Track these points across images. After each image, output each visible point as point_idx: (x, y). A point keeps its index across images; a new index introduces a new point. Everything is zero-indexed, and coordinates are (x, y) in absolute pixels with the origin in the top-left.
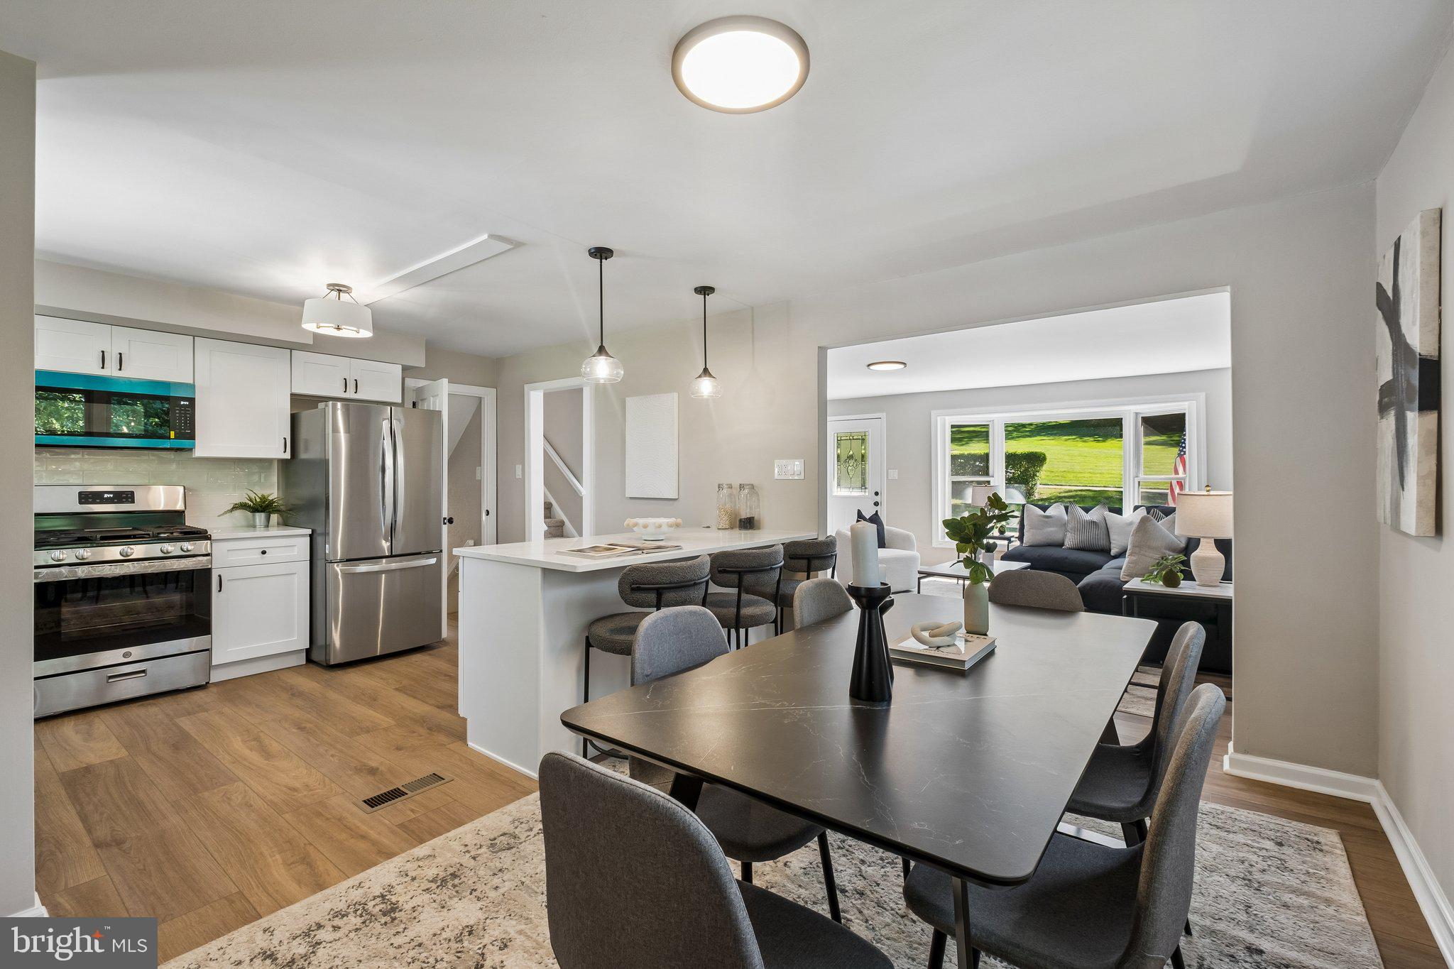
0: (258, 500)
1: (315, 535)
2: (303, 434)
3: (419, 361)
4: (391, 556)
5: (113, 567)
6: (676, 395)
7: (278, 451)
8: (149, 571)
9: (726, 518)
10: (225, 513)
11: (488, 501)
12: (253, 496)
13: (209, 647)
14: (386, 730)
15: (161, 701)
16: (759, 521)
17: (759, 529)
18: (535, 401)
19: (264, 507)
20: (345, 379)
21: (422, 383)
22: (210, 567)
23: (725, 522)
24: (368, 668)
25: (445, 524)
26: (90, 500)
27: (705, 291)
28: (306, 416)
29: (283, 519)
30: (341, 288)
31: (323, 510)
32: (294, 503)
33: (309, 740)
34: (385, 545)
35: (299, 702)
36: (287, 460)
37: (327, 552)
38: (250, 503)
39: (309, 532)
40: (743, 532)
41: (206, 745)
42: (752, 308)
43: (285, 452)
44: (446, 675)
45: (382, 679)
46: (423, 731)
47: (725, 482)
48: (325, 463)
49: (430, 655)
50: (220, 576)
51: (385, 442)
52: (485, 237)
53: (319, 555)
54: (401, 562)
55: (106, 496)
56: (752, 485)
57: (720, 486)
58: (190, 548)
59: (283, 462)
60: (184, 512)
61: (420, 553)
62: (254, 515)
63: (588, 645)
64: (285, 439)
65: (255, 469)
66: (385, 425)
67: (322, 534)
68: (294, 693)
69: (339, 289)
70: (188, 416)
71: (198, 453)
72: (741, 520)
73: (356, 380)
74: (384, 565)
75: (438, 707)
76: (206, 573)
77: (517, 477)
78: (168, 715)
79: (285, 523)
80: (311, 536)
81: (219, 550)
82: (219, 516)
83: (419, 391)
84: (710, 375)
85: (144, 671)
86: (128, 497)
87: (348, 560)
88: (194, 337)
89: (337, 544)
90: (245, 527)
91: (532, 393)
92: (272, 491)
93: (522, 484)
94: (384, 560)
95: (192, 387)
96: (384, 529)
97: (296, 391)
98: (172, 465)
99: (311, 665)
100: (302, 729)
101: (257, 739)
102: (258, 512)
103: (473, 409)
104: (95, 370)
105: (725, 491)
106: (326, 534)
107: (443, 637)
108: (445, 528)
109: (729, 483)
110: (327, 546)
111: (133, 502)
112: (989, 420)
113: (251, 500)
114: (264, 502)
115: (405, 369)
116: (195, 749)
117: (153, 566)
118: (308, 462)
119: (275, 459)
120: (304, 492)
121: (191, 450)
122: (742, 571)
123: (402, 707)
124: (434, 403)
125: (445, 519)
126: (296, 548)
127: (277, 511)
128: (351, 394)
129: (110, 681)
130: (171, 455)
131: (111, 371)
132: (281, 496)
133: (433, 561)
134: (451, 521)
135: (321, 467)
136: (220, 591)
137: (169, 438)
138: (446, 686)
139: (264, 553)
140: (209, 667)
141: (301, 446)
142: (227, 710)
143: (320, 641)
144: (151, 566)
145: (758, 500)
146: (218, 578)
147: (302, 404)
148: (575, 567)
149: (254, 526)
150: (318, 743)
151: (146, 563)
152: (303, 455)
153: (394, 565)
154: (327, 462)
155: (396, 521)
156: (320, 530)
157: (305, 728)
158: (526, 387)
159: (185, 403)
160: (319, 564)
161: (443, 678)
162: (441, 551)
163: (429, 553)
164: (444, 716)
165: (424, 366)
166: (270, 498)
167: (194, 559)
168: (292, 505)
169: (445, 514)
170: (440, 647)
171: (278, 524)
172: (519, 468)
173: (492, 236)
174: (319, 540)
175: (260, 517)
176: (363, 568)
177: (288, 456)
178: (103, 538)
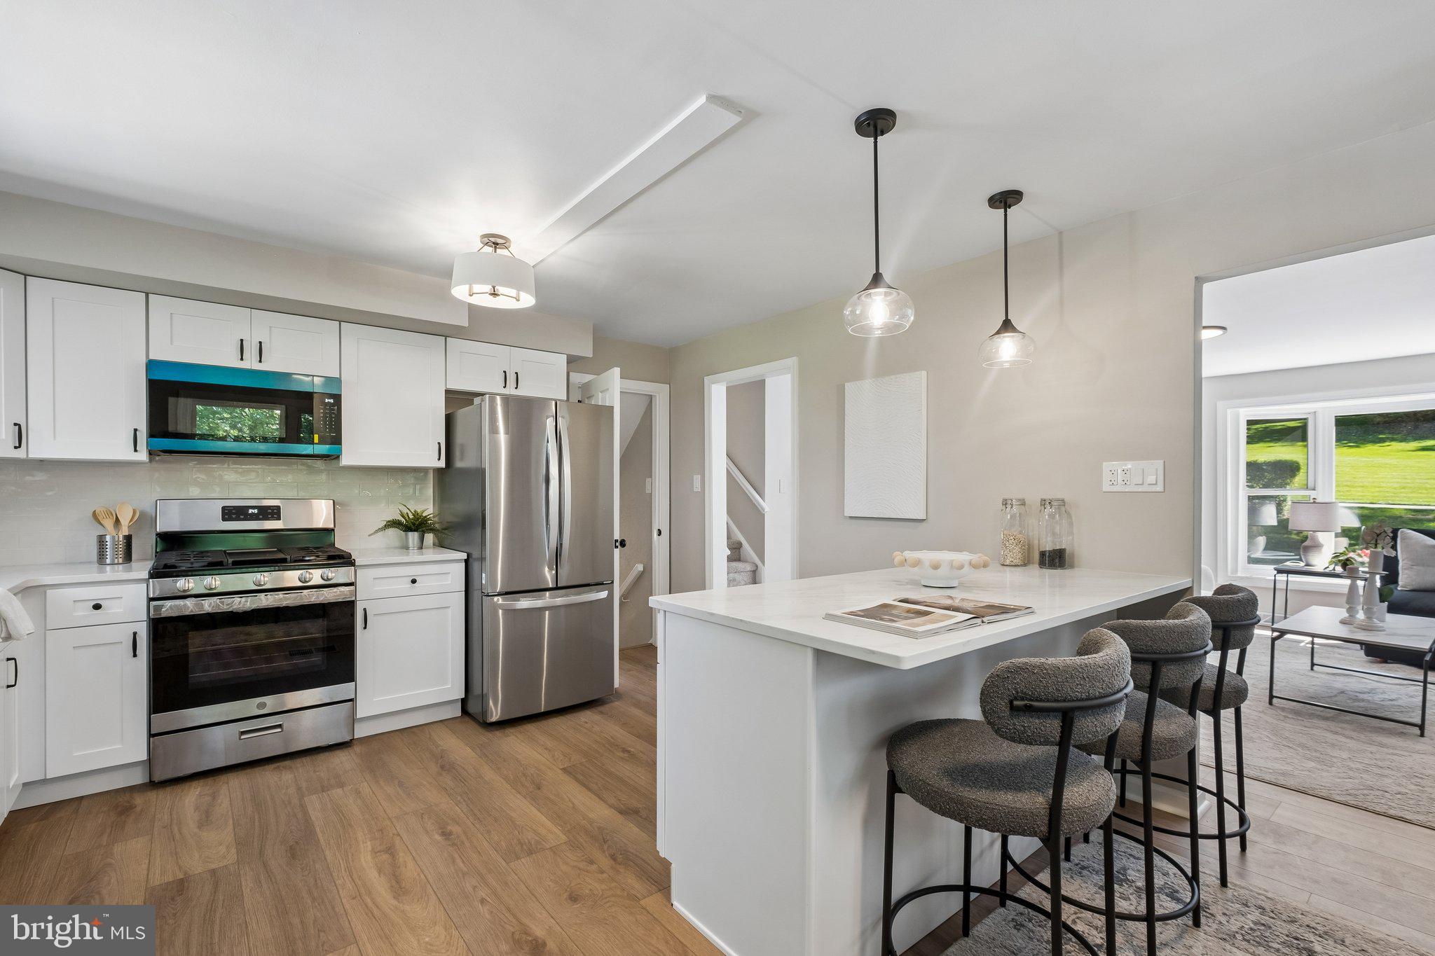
0: (411, 517)
1: (470, 559)
2: (460, 437)
3: (586, 350)
4: (557, 588)
5: (243, 599)
6: (924, 373)
7: (432, 459)
8: (284, 604)
9: (1017, 549)
10: (377, 531)
11: (660, 518)
12: (405, 511)
13: (353, 697)
14: (554, 850)
15: (298, 763)
16: (1072, 555)
17: (1072, 566)
18: (717, 396)
19: (417, 525)
20: (505, 372)
21: (588, 378)
22: (353, 599)
23: (1015, 555)
24: (531, 728)
25: (616, 547)
26: (234, 516)
27: (1005, 200)
28: (462, 414)
29: (438, 539)
30: (499, 241)
31: (480, 529)
32: (449, 521)
33: (454, 861)
34: (548, 576)
35: (448, 781)
36: (442, 469)
37: (484, 582)
38: (403, 520)
39: (464, 556)
40: (1048, 572)
41: (327, 853)
42: (1061, 233)
43: (439, 459)
44: (624, 751)
45: (546, 749)
46: (605, 862)
47: (1014, 493)
48: (482, 472)
49: (601, 713)
50: (365, 610)
51: (549, 445)
52: (702, 100)
53: (475, 584)
54: (567, 595)
55: (250, 511)
56: (1063, 500)
57: (1005, 503)
58: (330, 575)
59: (439, 471)
60: (333, 530)
61: (588, 585)
62: (406, 535)
63: (894, 788)
64: (439, 443)
65: (410, 479)
66: (550, 423)
67: (477, 559)
68: (446, 766)
69: (495, 242)
70: (333, 416)
71: (346, 460)
72: (1043, 554)
73: (517, 373)
74: (547, 600)
75: (621, 812)
76: (349, 606)
77: (695, 490)
78: (299, 789)
79: (441, 544)
80: (466, 561)
81: (365, 579)
82: (369, 535)
83: (586, 388)
84: (1014, 330)
85: (280, 726)
86: (274, 513)
87: (507, 593)
88: (340, 322)
89: (496, 573)
90: (396, 548)
91: (714, 387)
92: (427, 507)
93: (701, 498)
94: (547, 593)
95: (337, 381)
96: (548, 554)
97: (452, 386)
98: (321, 476)
99: (467, 719)
100: (446, 835)
101: (391, 850)
102: (411, 531)
103: (641, 411)
104: (235, 363)
105: (1015, 509)
106: (482, 559)
107: (615, 687)
108: (617, 552)
109: (1020, 497)
110: (484, 575)
111: (279, 518)
112: (1309, 411)
113: (403, 516)
114: (418, 519)
115: (572, 361)
116: (314, 861)
117: (289, 599)
118: (465, 472)
119: (430, 468)
120: (460, 508)
121: (338, 457)
122: (1161, 660)
123: (574, 807)
124: (604, 399)
125: (616, 541)
126: (450, 577)
127: (432, 530)
128: (511, 390)
129: (242, 737)
130: (319, 464)
131: (250, 363)
132: (437, 513)
133: (604, 594)
134: (623, 544)
135: (478, 476)
136: (365, 628)
137: (313, 443)
138: (626, 770)
139: (414, 581)
140: (353, 720)
141: (457, 453)
142: (365, 788)
143: (476, 690)
144: (286, 599)
145: (1071, 524)
146: (363, 612)
147: (457, 400)
148: (897, 659)
149: (407, 548)
150: (465, 869)
151: (280, 595)
152: (459, 464)
153: (560, 600)
154: (483, 471)
155: (561, 544)
156: (476, 554)
157: (450, 833)
158: (706, 379)
159: (330, 401)
160: (476, 595)
161: (621, 754)
162: (613, 582)
163: (599, 585)
164: (630, 830)
165: (591, 356)
166: (424, 515)
167: (335, 590)
168: (447, 522)
169: (617, 536)
170: (612, 702)
171: (434, 545)
172: (697, 478)
173: (712, 98)
174: (475, 566)
175: (413, 537)
176: (524, 603)
177: (442, 464)
178: (236, 564)
